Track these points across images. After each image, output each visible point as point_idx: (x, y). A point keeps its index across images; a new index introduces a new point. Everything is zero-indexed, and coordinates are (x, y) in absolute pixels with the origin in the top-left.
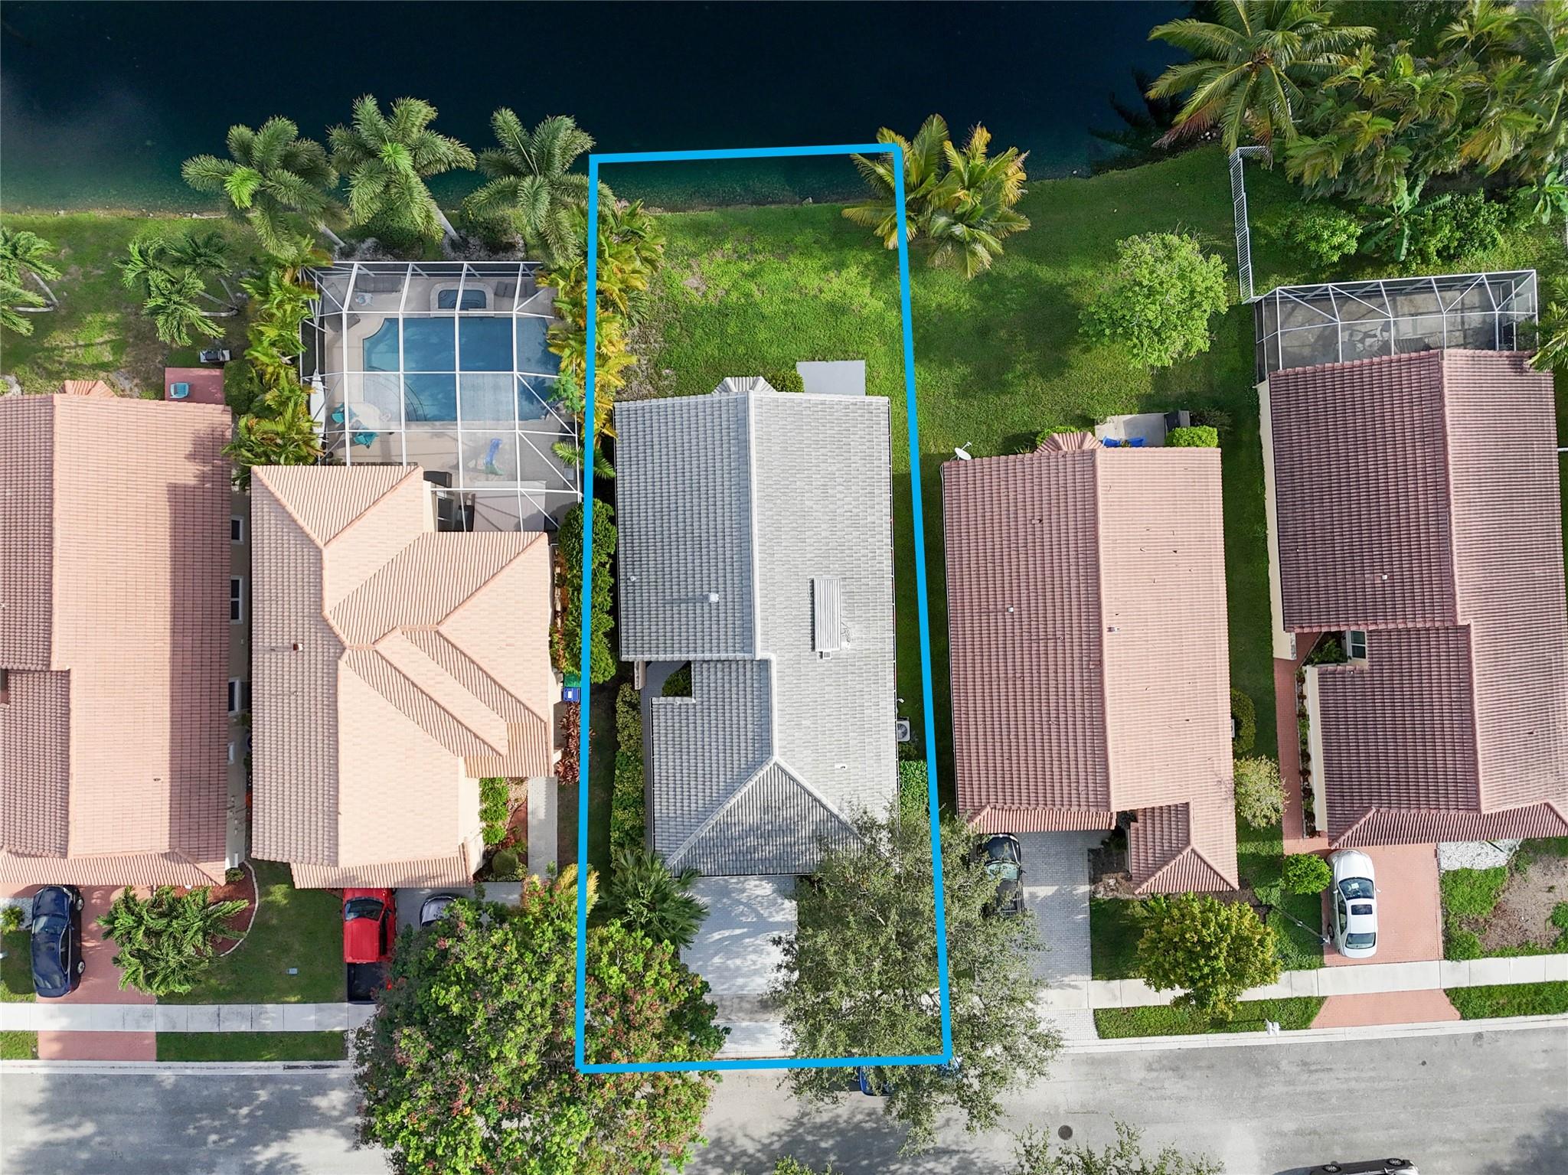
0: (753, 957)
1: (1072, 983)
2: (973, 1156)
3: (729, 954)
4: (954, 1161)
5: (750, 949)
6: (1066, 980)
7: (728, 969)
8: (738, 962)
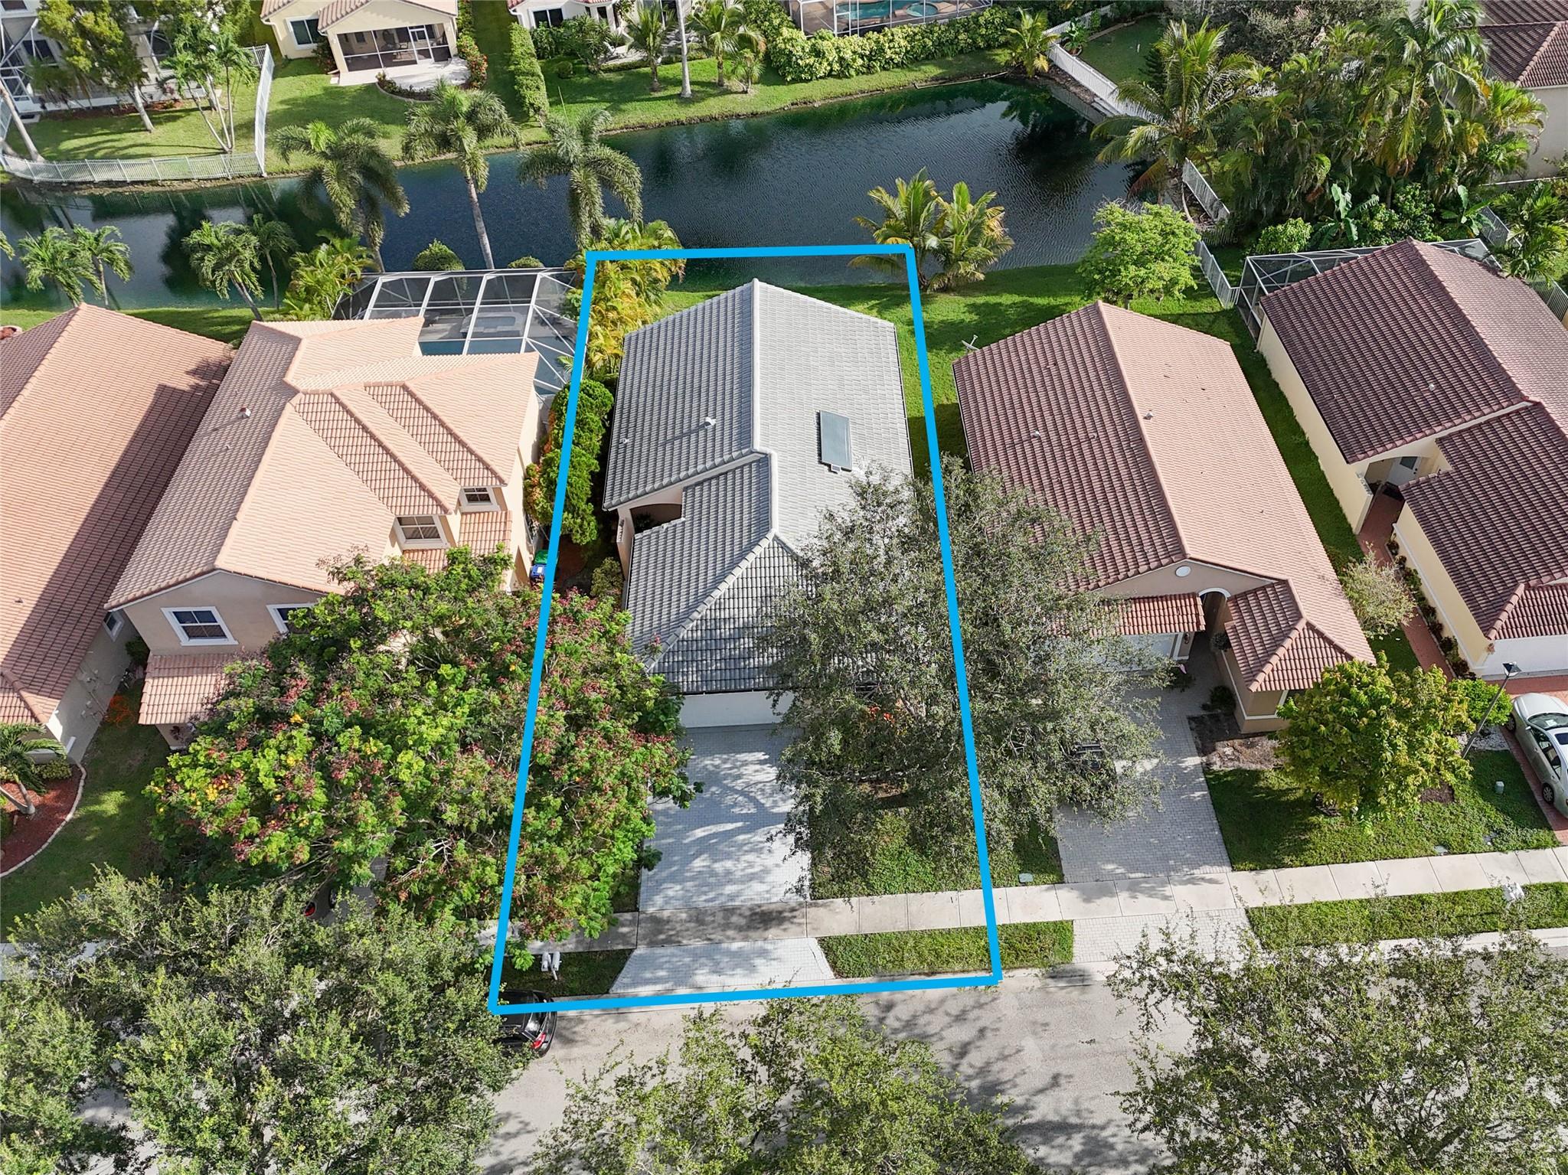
0: (750, 857)
1: (1208, 877)
2: (1105, 1134)
3: (716, 856)
4: (1077, 1143)
5: (746, 848)
6: (1198, 873)
7: (713, 873)
8: (729, 864)
